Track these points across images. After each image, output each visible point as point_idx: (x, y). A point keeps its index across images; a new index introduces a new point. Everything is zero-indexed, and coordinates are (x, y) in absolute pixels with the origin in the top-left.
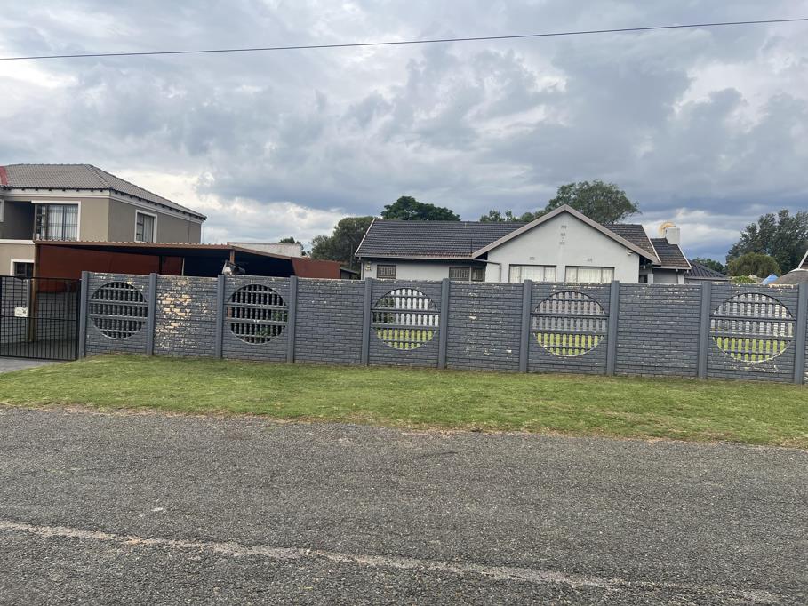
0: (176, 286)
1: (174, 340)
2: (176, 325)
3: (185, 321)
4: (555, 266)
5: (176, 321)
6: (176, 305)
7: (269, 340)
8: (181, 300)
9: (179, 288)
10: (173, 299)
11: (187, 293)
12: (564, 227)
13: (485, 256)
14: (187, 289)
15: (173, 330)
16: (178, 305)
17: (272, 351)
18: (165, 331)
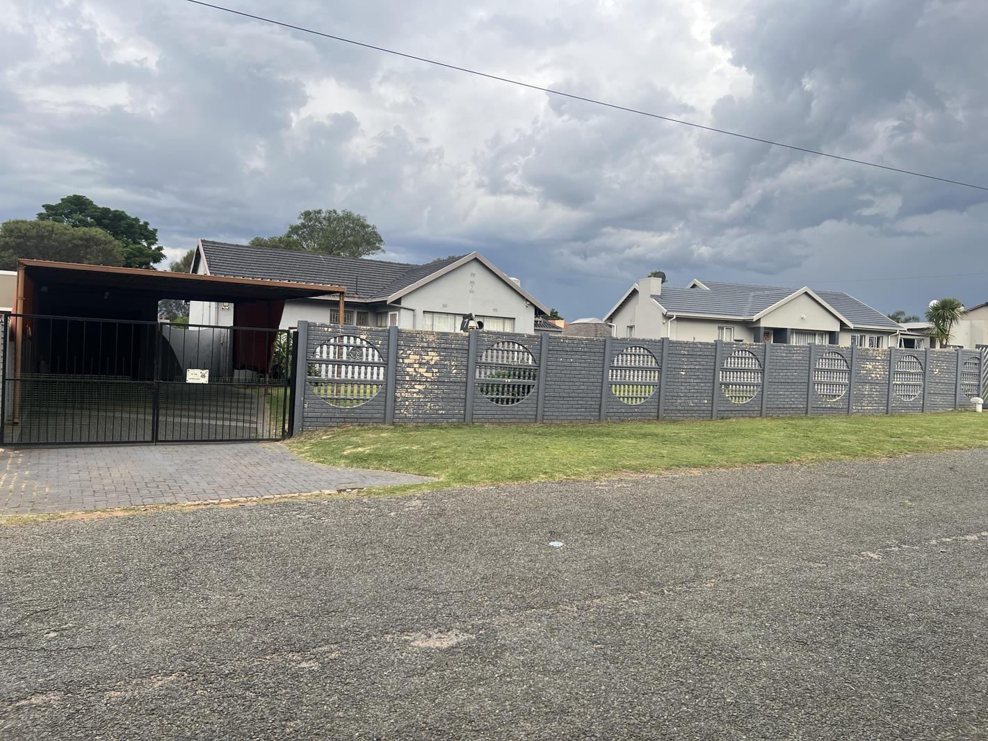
0: (422, 341)
1: (419, 405)
2: (421, 387)
3: (432, 382)
5: (420, 382)
6: (420, 364)
7: (518, 400)
8: (427, 358)
9: (425, 345)
10: (418, 357)
11: (434, 349)
12: (473, 275)
13: (398, 301)
14: (434, 345)
15: (417, 393)
16: (425, 364)
17: (522, 413)
18: (407, 395)
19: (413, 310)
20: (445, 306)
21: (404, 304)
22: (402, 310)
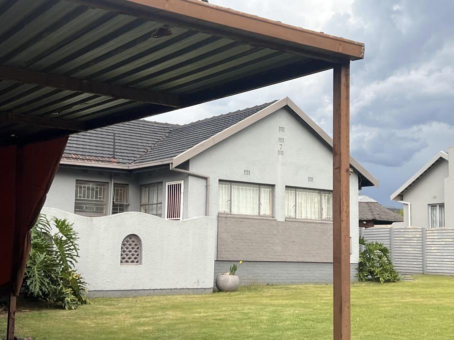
4: (273, 186)
12: (282, 129)
13: (185, 165)
19: (206, 179)
20: (247, 172)
21: (193, 169)
22: (190, 178)
